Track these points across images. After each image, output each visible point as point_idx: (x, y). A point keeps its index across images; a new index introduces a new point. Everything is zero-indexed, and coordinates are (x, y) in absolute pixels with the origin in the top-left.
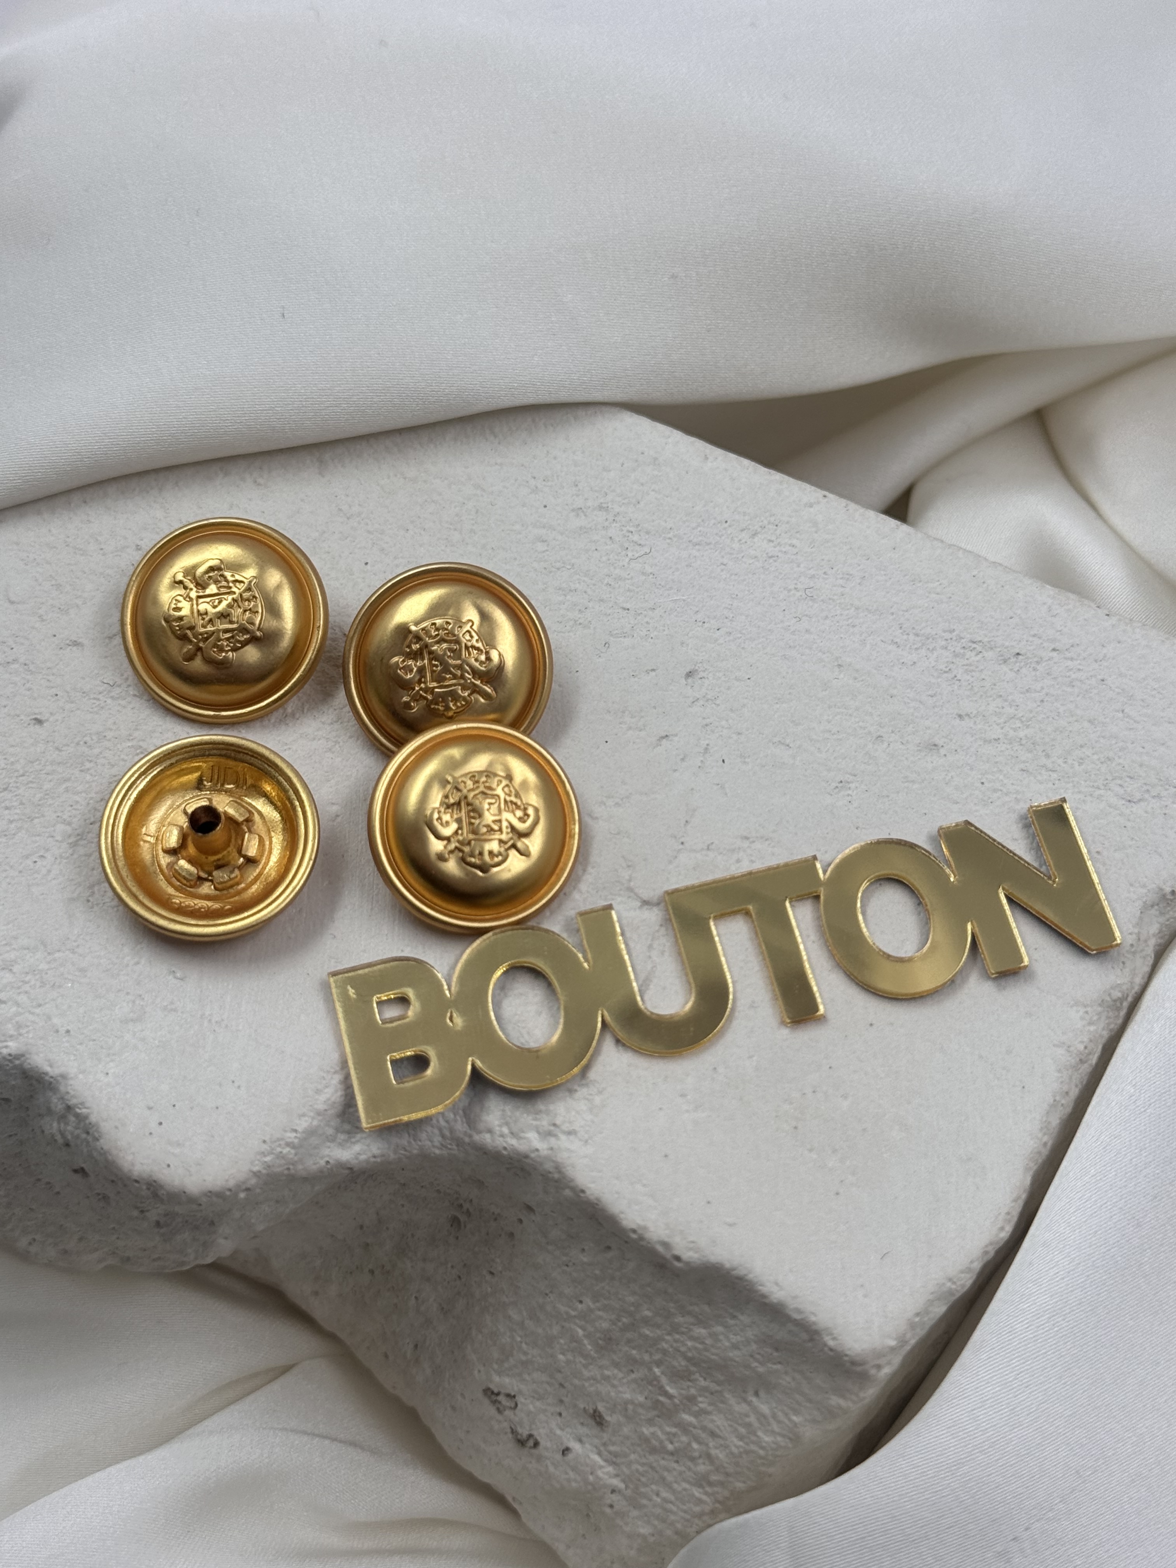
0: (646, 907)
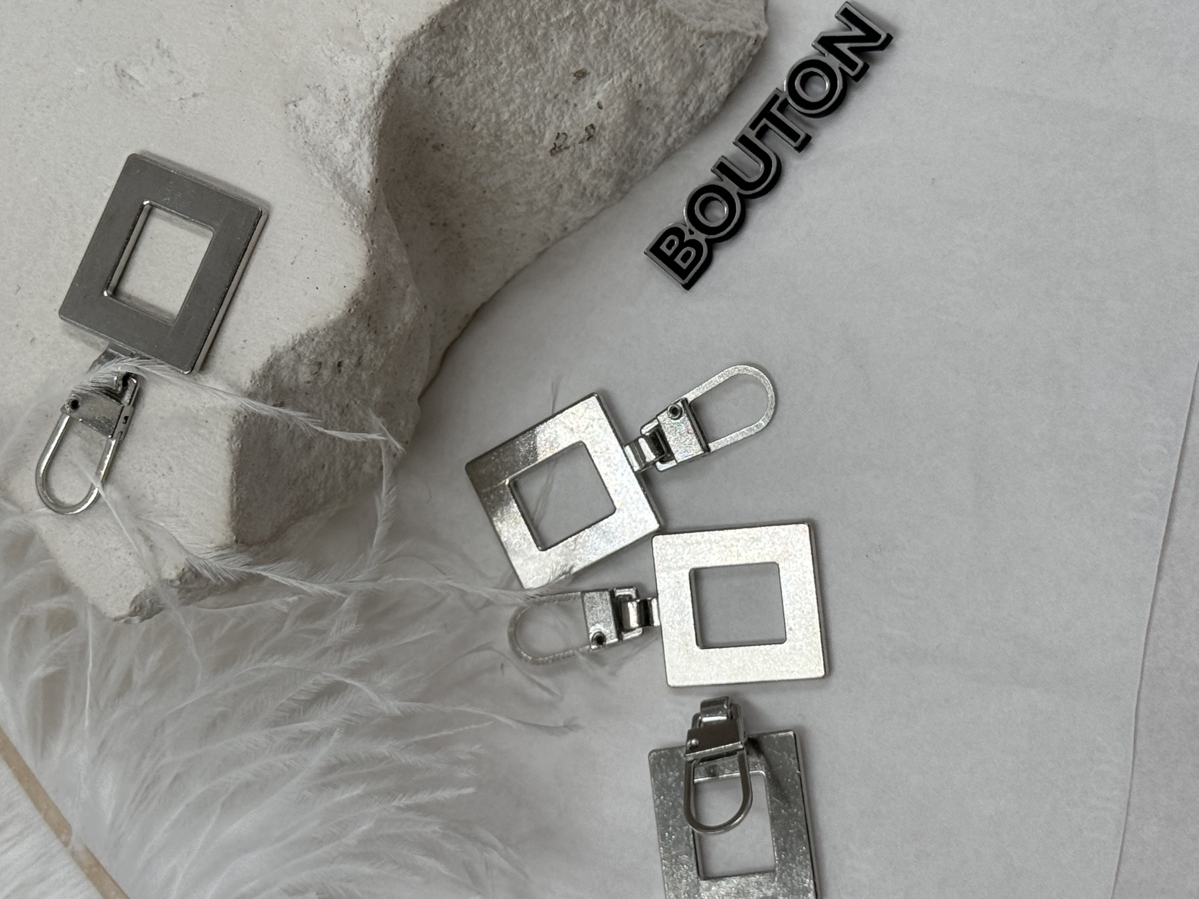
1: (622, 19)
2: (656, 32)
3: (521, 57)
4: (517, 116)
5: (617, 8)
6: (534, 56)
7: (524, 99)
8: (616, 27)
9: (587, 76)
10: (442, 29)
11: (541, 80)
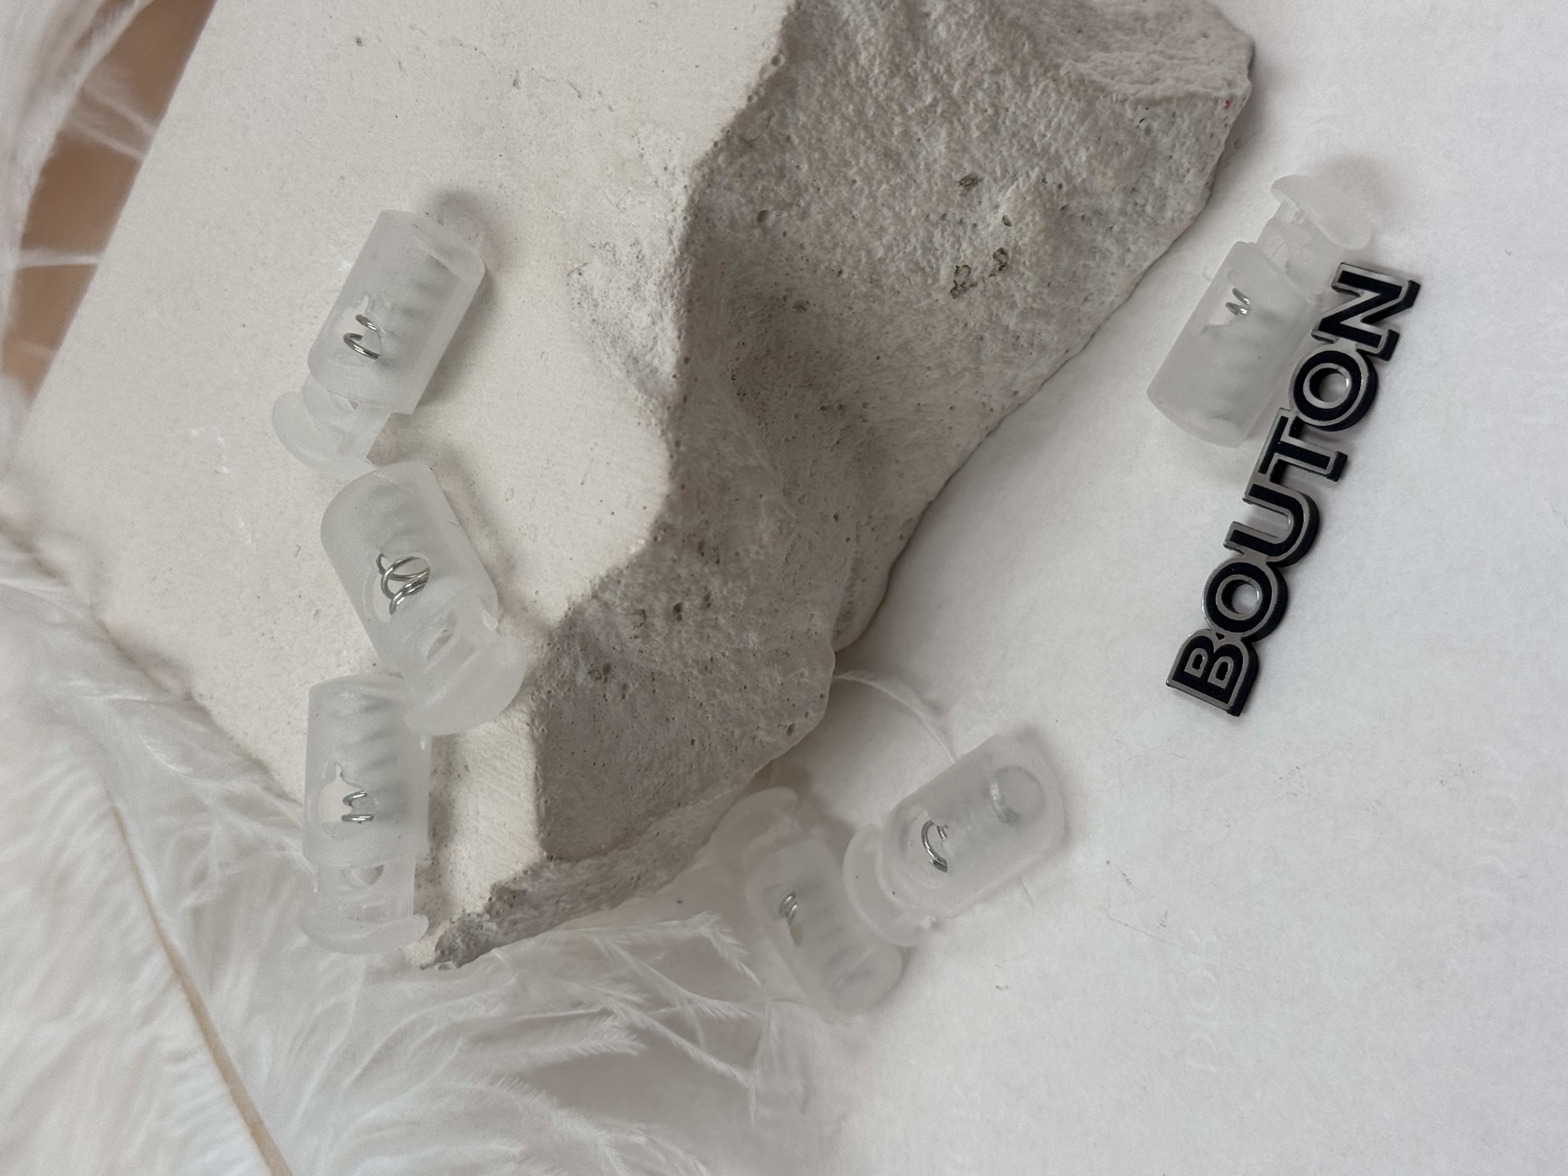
1: (1012, 97)
2: (1067, 108)
3: (879, 169)
4: (895, 250)
5: (1001, 82)
6: (897, 164)
7: (899, 227)
8: (1007, 110)
9: (980, 184)
10: (749, 145)
11: (916, 197)
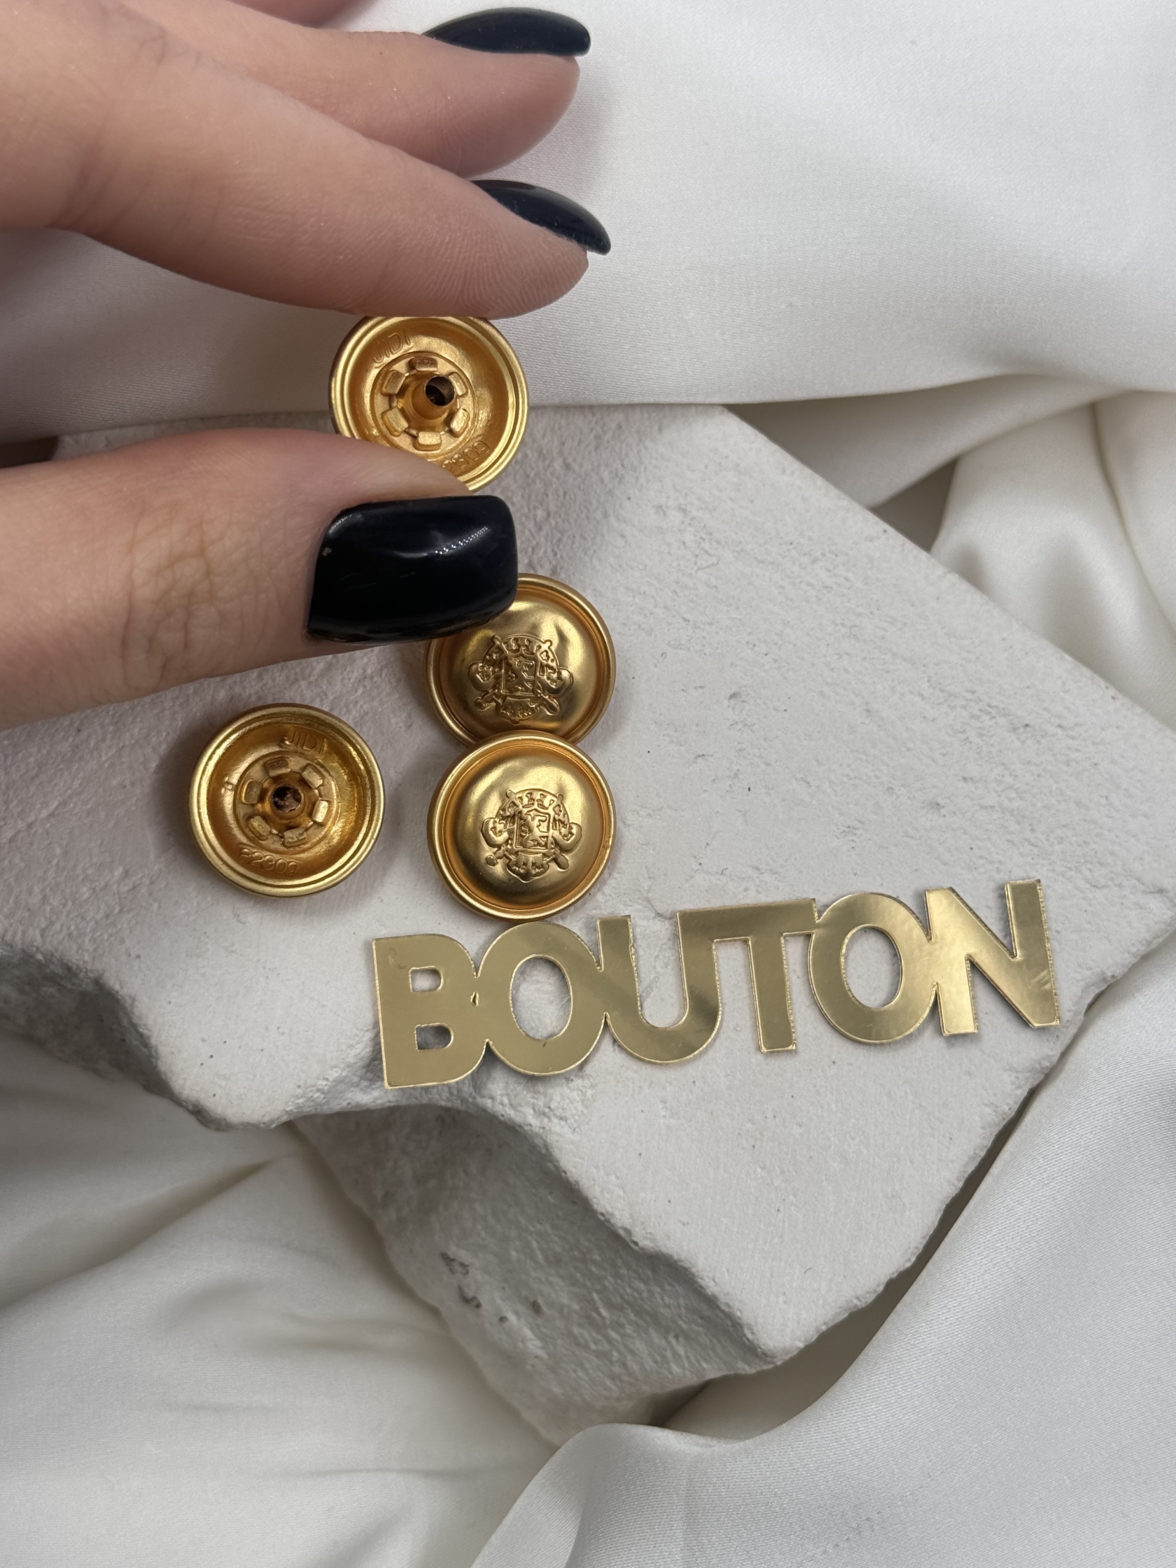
0: (659, 918)
